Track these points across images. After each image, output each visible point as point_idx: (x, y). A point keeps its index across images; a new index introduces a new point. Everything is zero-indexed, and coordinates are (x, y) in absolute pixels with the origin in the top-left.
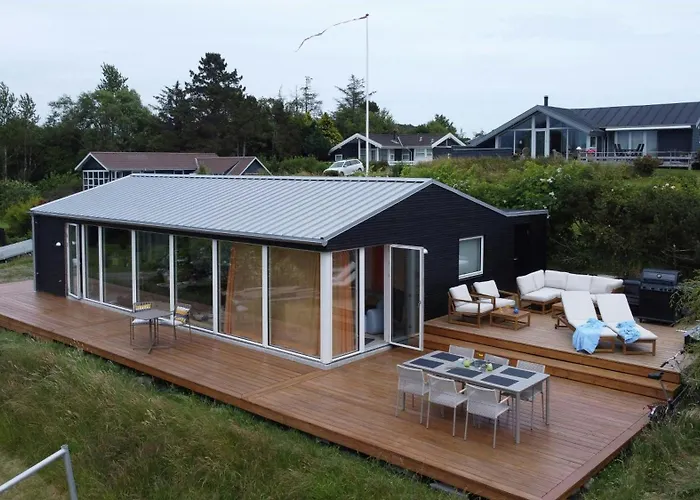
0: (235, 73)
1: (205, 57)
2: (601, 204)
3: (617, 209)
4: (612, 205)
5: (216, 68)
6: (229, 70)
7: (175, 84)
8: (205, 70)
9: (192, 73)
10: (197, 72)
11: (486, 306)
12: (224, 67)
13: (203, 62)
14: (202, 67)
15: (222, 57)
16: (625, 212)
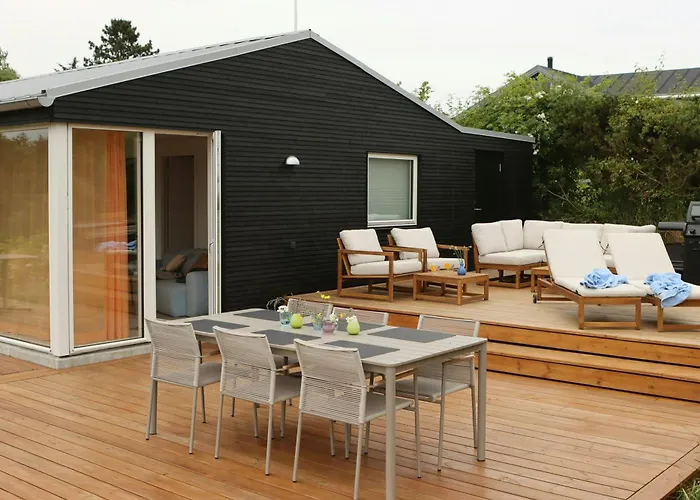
0: (149, 46)
1: (110, 25)
2: (619, 124)
3: (645, 130)
4: (635, 124)
5: (124, 39)
6: (142, 42)
7: (72, 62)
8: (111, 41)
9: (92, 44)
10: (99, 43)
11: (407, 264)
12: (134, 38)
13: (108, 31)
14: (107, 37)
15: (133, 26)
16: (656, 135)
